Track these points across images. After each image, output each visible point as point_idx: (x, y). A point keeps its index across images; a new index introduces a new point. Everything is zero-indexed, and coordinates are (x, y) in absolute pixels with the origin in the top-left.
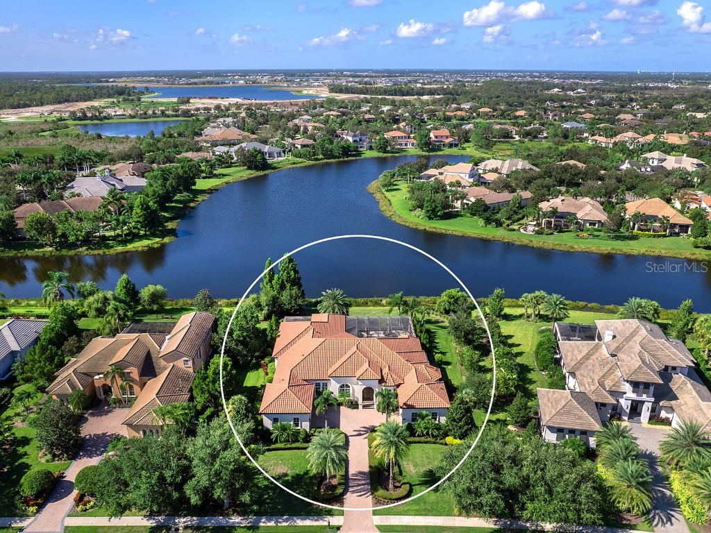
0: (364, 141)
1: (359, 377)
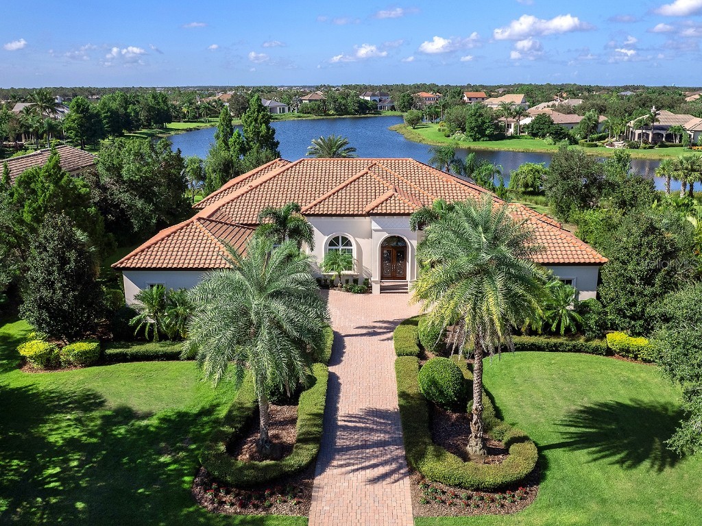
0: (385, 101)
1: (373, 209)
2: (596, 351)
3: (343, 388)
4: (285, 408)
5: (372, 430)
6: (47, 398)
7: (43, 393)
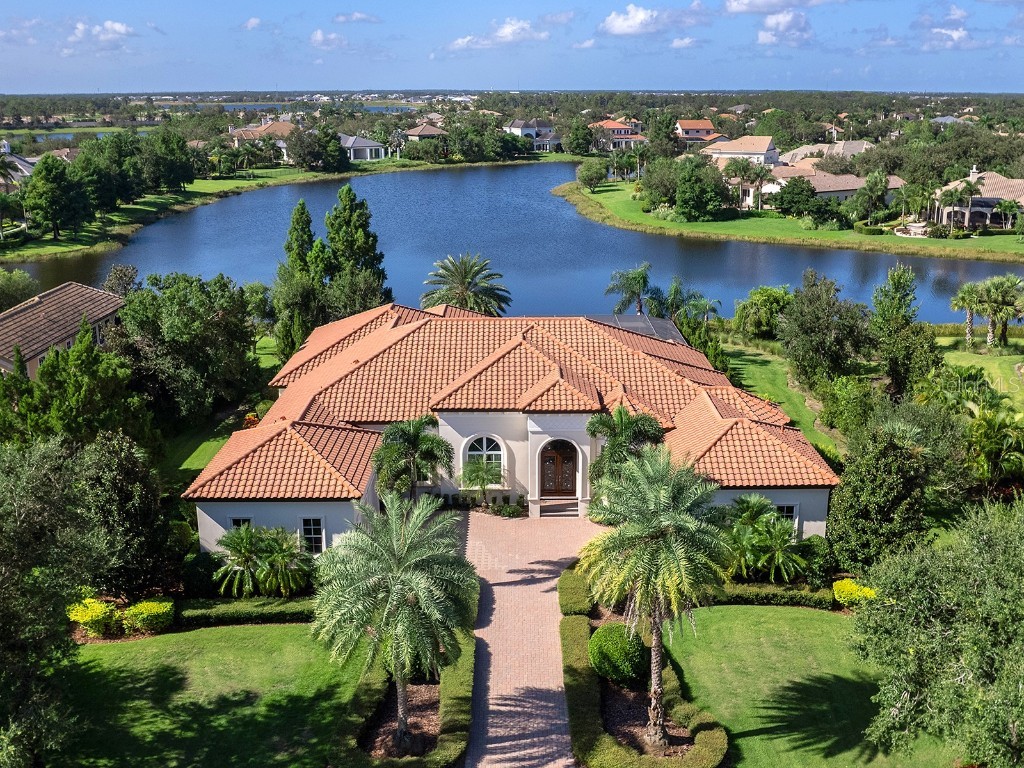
0: (546, 136)
1: (530, 405)
2: (819, 604)
3: (494, 660)
4: (423, 688)
5: (530, 716)
6: (116, 679)
7: (110, 672)
